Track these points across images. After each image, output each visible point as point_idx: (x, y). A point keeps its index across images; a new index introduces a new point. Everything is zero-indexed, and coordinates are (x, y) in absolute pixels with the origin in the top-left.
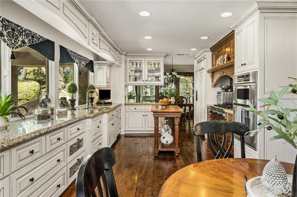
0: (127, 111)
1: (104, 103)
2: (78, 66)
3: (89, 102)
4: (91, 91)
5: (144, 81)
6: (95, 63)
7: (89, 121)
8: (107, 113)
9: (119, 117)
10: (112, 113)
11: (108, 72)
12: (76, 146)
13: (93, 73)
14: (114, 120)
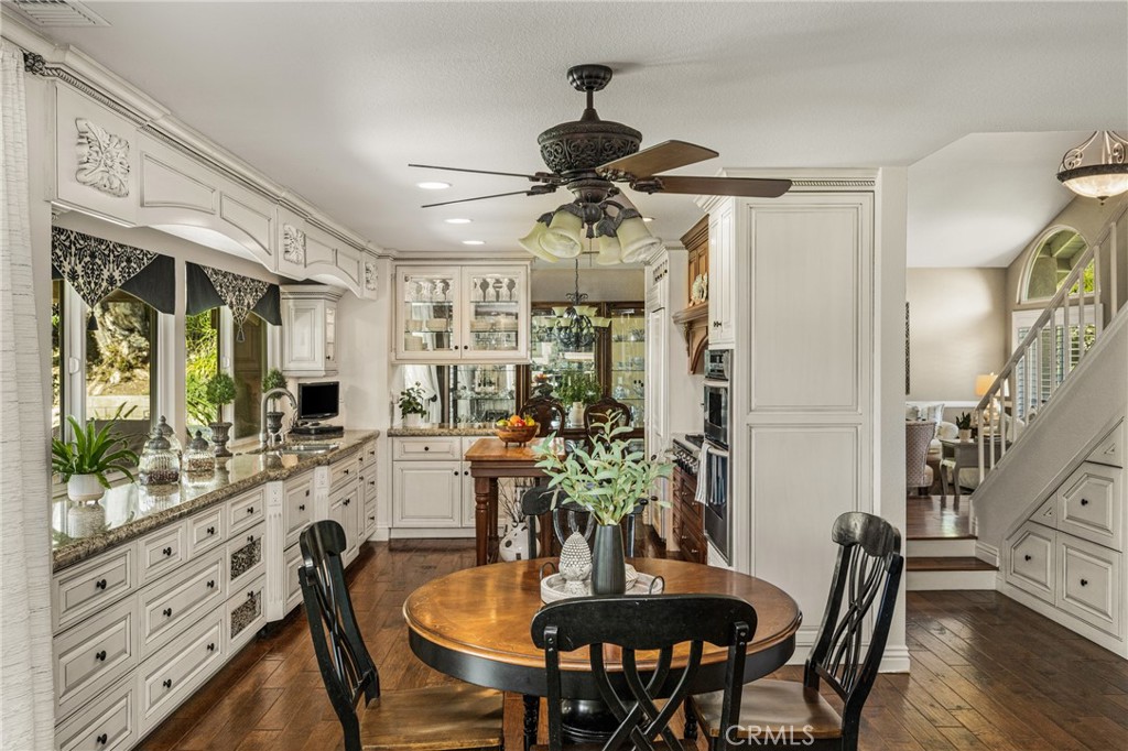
0: (396, 457)
1: (316, 429)
2: (234, 314)
3: (269, 430)
4: (274, 394)
5: (456, 348)
6: (284, 293)
7: (274, 490)
8: (329, 463)
9: (367, 479)
10: (344, 465)
11: (331, 319)
12: (244, 556)
13: (278, 327)
14: (350, 487)
